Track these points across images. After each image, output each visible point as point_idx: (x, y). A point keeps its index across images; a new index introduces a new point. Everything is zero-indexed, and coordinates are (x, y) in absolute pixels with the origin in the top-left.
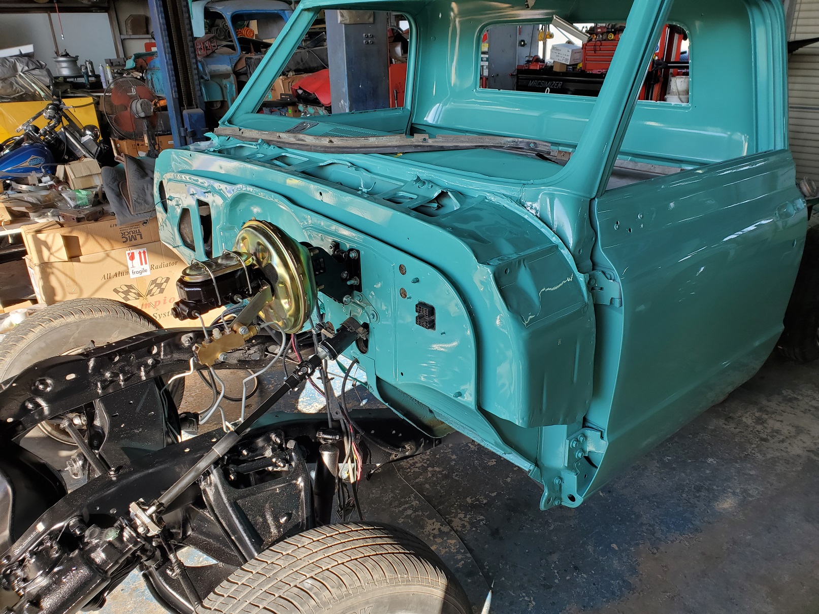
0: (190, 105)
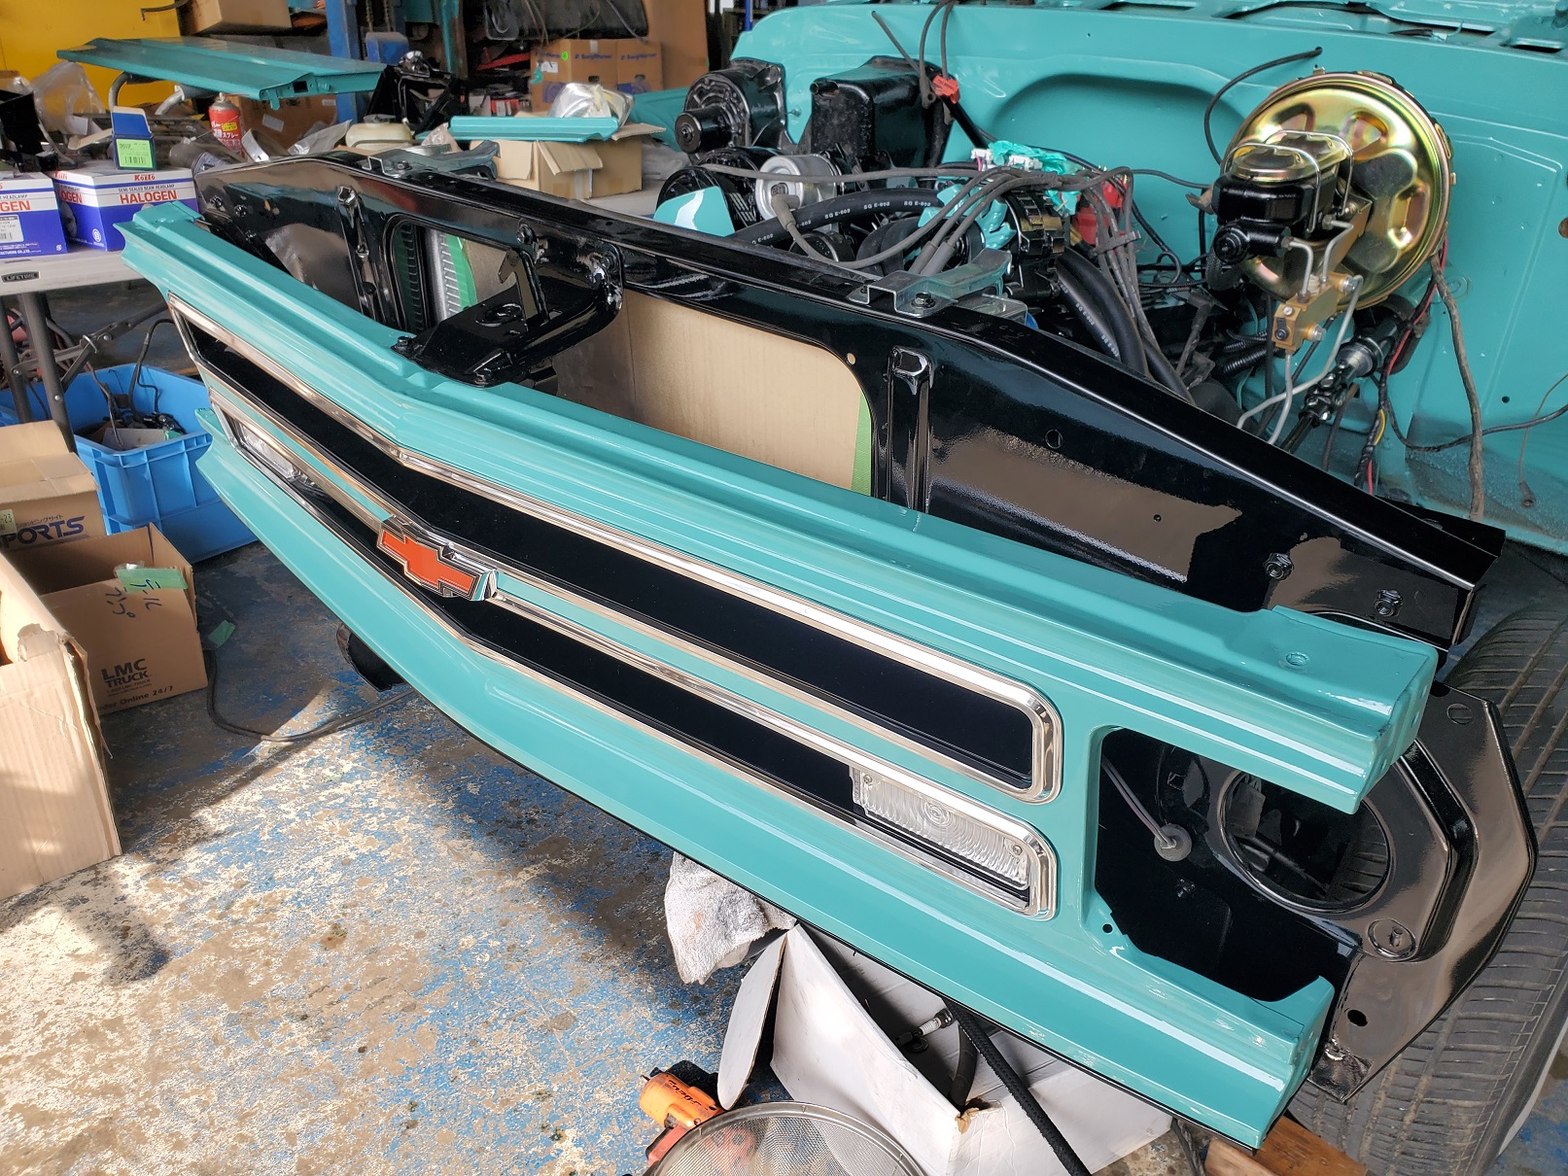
0: (379, 24)
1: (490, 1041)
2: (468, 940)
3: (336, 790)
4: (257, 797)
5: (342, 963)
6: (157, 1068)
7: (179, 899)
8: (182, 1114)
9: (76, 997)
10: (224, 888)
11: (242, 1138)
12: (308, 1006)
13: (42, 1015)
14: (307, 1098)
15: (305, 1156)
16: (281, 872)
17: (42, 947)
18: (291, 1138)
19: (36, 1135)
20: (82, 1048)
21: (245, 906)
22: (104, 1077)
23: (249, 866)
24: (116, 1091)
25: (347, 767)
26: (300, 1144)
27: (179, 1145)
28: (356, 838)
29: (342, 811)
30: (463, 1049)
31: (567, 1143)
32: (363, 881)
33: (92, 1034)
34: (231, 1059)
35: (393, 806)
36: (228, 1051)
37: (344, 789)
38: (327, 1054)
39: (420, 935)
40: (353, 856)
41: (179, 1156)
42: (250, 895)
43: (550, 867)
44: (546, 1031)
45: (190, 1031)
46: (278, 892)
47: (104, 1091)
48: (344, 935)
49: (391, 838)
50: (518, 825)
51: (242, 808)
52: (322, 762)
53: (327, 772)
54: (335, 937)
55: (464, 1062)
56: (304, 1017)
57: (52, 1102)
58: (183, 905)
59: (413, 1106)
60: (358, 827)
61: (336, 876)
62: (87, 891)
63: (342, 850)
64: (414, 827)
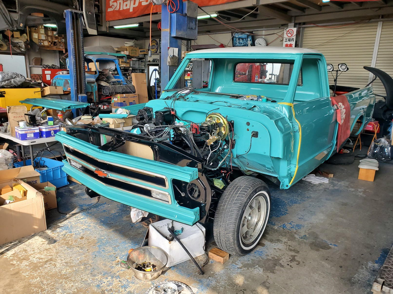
0: (81, 93)
1: (106, 249)
2: (103, 238)
3: (80, 221)
4: (68, 222)
5: (84, 241)
6: (57, 253)
7: (57, 234)
8: (62, 257)
9: (43, 246)
10: (64, 233)
11: (71, 259)
12: (79, 246)
13: (39, 248)
14: (79, 255)
15: (80, 261)
16: (73, 231)
17: (37, 241)
18: (78, 259)
19: (41, 260)
20: (46, 251)
21: (68, 235)
22: (49, 254)
23: (67, 230)
24: (52, 255)
25: (82, 218)
26: (79, 260)
27: (62, 260)
28: (84, 226)
29: (82, 223)
30: (103, 249)
31: (118, 258)
32: (86, 231)
33: (47, 250)
34: (68, 252)
35: (90, 222)
36: (67, 251)
37: (81, 220)
38: (82, 251)
39: (95, 237)
40: (84, 228)
41: (62, 261)
42: (68, 234)
43: (115, 229)
44: (115, 247)
45: (61, 249)
46: (72, 233)
47: (50, 255)
48: (83, 238)
49: (90, 226)
50: (110, 224)
51: (65, 223)
52: (78, 217)
53: (79, 218)
54: (82, 238)
55: (103, 251)
56: (78, 247)
57: (42, 257)
58: (58, 235)
59: (95, 255)
60: (84, 225)
61: (82, 231)
62: (42, 234)
63: (82, 228)
64: (93, 225)
